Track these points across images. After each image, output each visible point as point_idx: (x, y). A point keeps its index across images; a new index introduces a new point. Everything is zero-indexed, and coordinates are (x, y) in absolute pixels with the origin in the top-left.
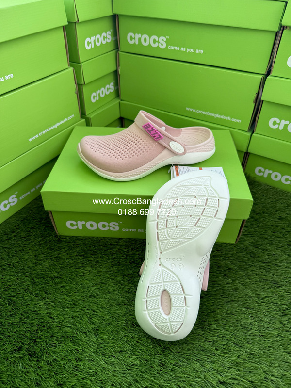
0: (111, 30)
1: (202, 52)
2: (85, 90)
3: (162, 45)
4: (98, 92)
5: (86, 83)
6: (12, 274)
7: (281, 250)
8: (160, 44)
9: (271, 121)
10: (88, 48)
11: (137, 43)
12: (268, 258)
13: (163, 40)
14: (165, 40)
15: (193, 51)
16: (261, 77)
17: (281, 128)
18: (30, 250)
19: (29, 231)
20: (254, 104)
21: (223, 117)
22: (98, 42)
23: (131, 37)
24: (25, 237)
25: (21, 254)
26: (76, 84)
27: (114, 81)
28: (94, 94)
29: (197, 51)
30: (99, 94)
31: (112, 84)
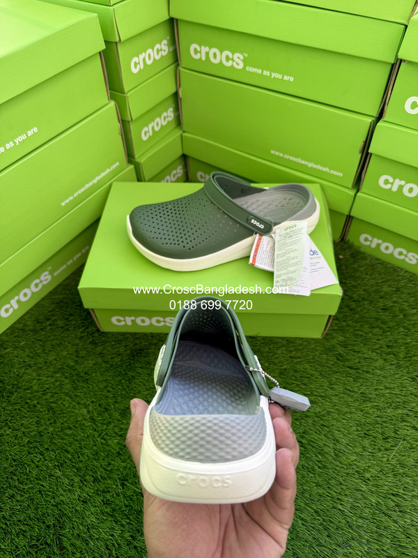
0: (168, 38)
1: (292, 79)
2: (133, 127)
3: (238, 64)
4: (150, 126)
5: (133, 119)
6: (50, 373)
7: (377, 353)
8: (234, 64)
9: (382, 180)
10: (135, 71)
11: (204, 58)
12: (359, 363)
13: (239, 58)
14: (242, 58)
15: (280, 76)
16: (370, 121)
17: (395, 189)
18: (69, 343)
19: (68, 319)
20: (360, 156)
21: (319, 167)
22: (150, 58)
23: (195, 50)
24: (62, 327)
25: (59, 349)
26: (119, 122)
27: (174, 106)
28: (146, 129)
29: (286, 78)
30: (153, 128)
31: (171, 109)
